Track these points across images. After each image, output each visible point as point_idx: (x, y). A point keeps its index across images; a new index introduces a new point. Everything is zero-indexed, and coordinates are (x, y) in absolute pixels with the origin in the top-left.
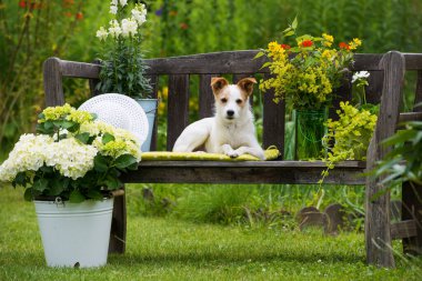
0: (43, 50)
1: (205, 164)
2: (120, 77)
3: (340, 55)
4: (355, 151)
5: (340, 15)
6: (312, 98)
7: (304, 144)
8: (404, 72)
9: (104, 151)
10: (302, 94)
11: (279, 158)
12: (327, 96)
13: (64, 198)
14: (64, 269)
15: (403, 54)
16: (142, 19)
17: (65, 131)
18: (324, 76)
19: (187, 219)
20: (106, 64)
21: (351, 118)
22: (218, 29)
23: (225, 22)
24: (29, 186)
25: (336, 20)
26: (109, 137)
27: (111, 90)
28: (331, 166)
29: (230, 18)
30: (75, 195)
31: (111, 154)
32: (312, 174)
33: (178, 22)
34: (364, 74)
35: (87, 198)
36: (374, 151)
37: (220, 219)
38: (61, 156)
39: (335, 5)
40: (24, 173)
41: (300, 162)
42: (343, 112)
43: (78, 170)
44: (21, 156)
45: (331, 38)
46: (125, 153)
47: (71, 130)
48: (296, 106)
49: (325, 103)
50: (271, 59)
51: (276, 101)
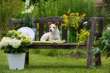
0: (11, 15)
1: (48, 44)
2: (27, 23)
3: (80, 18)
4: (84, 41)
5: (78, 7)
6: (74, 28)
7: (72, 39)
8: (96, 22)
9: (23, 41)
10: (71, 27)
11: (66, 42)
12: (77, 28)
13: (14, 53)
14: (14, 70)
15: (96, 18)
16: (33, 9)
17: (14, 36)
18: (77, 23)
19: (44, 55)
20: (24, 20)
21: (83, 33)
22: (51, 10)
23: (53, 8)
24: (5, 49)
25: (77, 8)
26: (24, 38)
27: (25, 26)
28: (79, 45)
29: (54, 7)
30: (16, 52)
31: (25, 42)
32: (74, 47)
33: (42, 8)
34: (86, 22)
35: (19, 53)
36: (89, 41)
37: (52, 55)
38: (13, 43)
39: (77, 4)
40: (4, 47)
41: (71, 44)
42: (81, 32)
43: (17, 46)
44: (3, 43)
45: (78, 14)
46: (28, 42)
47: (15, 36)
48: (70, 30)
49: (77, 29)
50: (64, 19)
51: (65, 29)
